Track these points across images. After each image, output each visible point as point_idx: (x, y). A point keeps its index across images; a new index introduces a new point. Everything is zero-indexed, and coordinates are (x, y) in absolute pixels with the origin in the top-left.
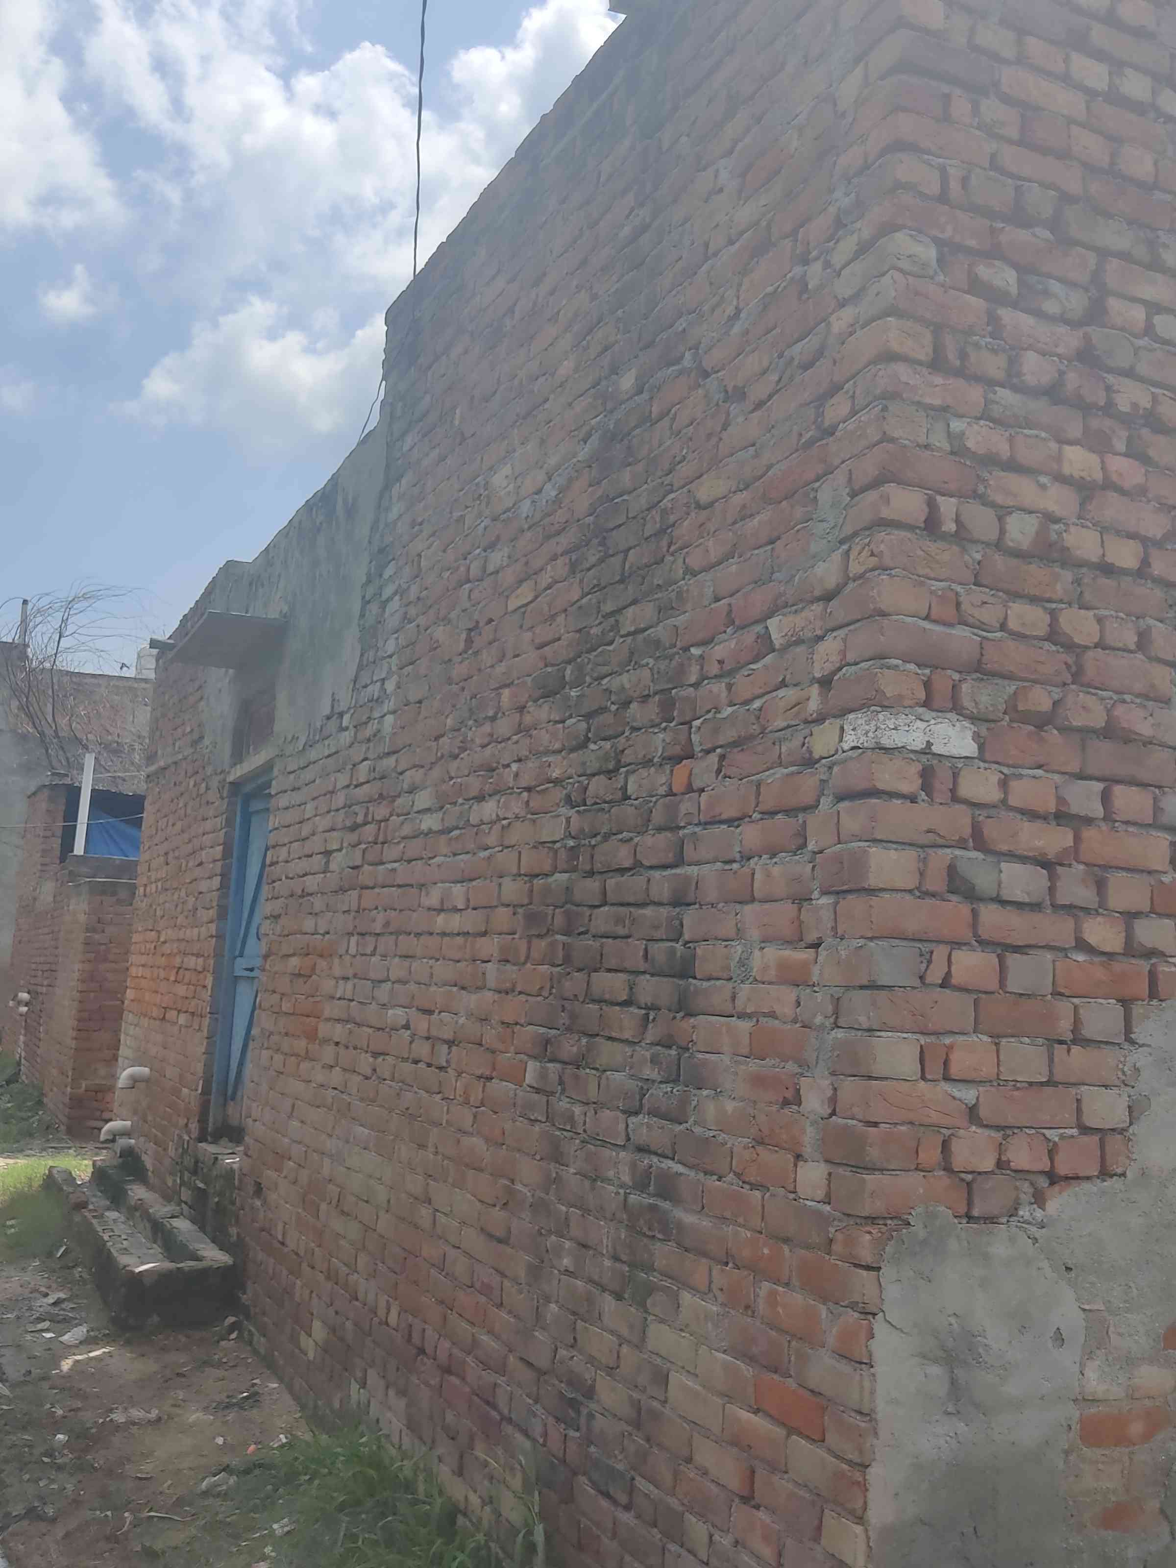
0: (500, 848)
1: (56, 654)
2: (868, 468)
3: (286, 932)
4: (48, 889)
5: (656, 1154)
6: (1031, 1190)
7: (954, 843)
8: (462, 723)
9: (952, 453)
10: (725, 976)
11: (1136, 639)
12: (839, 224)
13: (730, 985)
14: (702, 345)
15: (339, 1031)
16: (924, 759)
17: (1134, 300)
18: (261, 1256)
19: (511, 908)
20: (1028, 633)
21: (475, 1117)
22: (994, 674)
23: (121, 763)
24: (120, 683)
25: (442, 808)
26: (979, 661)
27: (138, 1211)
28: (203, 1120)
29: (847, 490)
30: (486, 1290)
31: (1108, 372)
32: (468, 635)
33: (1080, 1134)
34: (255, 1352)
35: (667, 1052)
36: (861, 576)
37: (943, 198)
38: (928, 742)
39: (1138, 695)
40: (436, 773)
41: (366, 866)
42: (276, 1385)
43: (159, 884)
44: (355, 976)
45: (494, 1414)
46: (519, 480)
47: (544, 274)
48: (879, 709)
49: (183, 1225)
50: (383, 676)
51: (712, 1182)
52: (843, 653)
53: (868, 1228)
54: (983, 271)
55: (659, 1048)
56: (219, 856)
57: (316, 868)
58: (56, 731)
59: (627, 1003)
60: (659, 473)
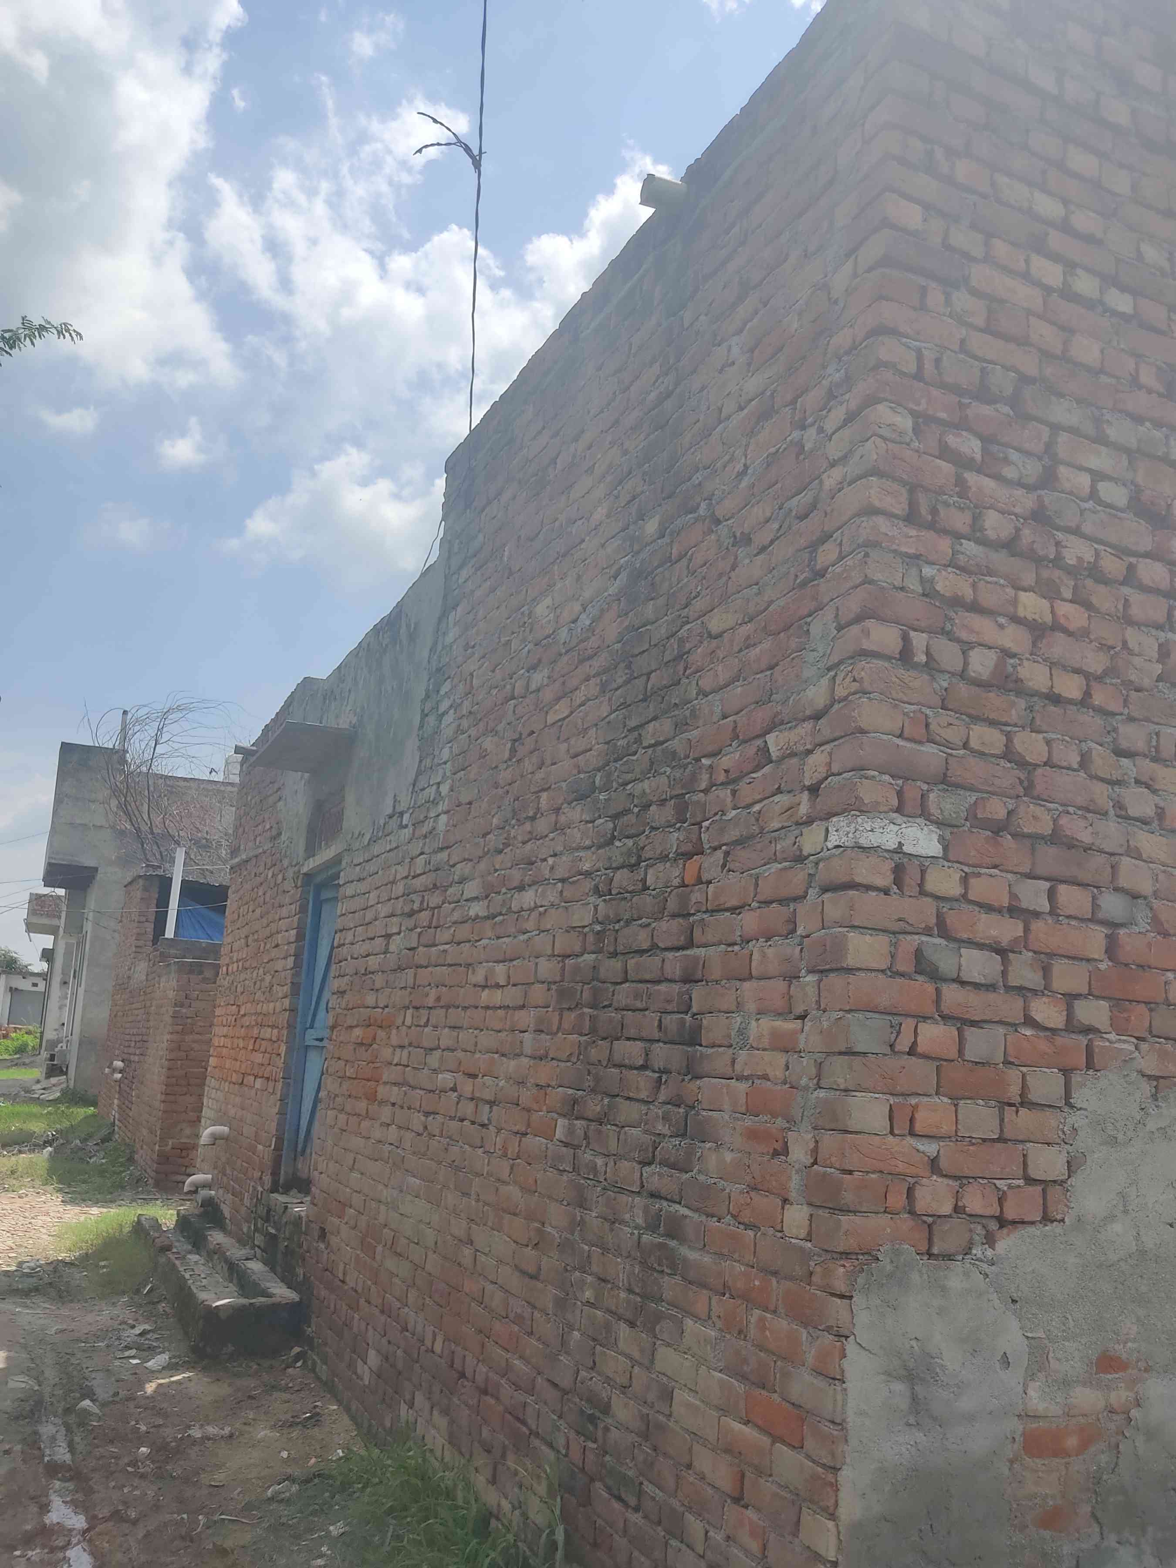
0: (537, 932)
1: (152, 759)
2: (853, 605)
3: (350, 1006)
4: (141, 969)
5: (667, 1199)
6: (984, 1232)
7: (920, 931)
8: (507, 821)
9: (924, 595)
10: (726, 1043)
11: (1079, 759)
12: (831, 395)
13: (731, 1051)
14: (715, 497)
15: (395, 1093)
16: (896, 857)
17: (1081, 468)
18: (324, 1293)
19: (546, 985)
20: (987, 752)
21: (512, 1168)
22: (958, 786)
23: (209, 857)
24: (210, 787)
25: (487, 897)
26: (945, 775)
27: (215, 1254)
28: (275, 1173)
29: (835, 624)
30: (519, 1320)
31: (1057, 530)
32: (513, 745)
33: (1026, 1184)
34: (318, 1378)
35: (676, 1110)
36: (845, 699)
37: (919, 376)
38: (900, 843)
39: (1079, 808)
40: (482, 866)
41: (421, 948)
42: (335, 1407)
43: (240, 964)
44: (410, 1045)
45: (524, 1429)
46: (558, 611)
47: (583, 432)
48: (857, 813)
49: (256, 1267)
50: (438, 780)
51: (713, 1223)
52: (829, 764)
53: (842, 1262)
54: (951, 440)
55: (669, 1106)
56: (292, 939)
57: (377, 950)
58: (151, 828)
59: (644, 1067)
60: (677, 607)
